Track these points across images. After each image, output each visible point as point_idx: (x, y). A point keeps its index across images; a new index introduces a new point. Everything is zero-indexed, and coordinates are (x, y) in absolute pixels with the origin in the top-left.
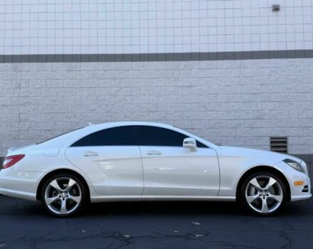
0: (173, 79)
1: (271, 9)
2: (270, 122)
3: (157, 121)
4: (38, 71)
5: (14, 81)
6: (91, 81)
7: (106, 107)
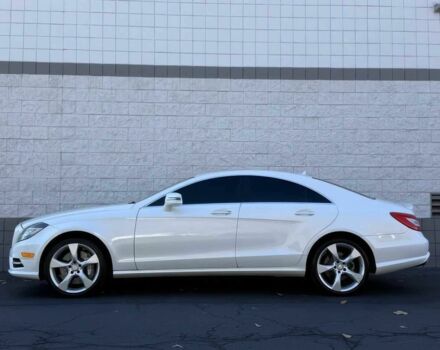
0: (291, 106)
1: (433, 10)
2: (431, 172)
3: (268, 168)
4: (89, 88)
5: (52, 103)
6: (171, 106)
7: (193, 145)
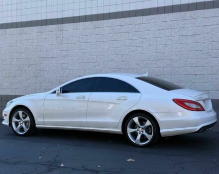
0: (178, 29)
4: (74, 30)
5: (58, 39)
6: (111, 35)
7: (122, 56)
